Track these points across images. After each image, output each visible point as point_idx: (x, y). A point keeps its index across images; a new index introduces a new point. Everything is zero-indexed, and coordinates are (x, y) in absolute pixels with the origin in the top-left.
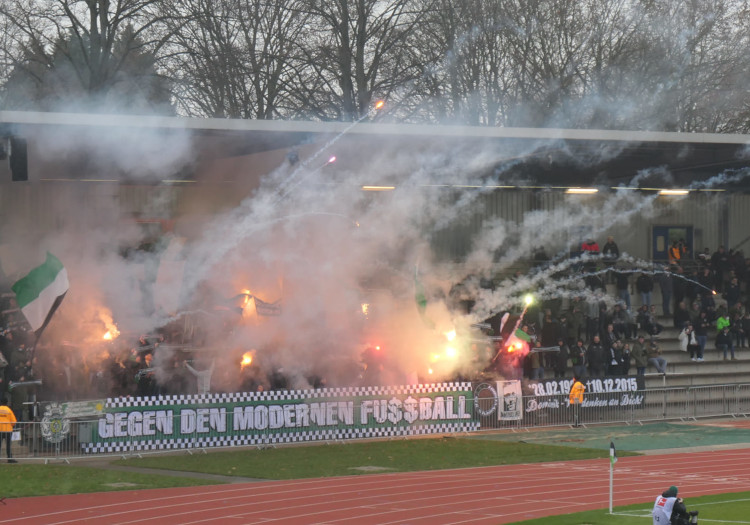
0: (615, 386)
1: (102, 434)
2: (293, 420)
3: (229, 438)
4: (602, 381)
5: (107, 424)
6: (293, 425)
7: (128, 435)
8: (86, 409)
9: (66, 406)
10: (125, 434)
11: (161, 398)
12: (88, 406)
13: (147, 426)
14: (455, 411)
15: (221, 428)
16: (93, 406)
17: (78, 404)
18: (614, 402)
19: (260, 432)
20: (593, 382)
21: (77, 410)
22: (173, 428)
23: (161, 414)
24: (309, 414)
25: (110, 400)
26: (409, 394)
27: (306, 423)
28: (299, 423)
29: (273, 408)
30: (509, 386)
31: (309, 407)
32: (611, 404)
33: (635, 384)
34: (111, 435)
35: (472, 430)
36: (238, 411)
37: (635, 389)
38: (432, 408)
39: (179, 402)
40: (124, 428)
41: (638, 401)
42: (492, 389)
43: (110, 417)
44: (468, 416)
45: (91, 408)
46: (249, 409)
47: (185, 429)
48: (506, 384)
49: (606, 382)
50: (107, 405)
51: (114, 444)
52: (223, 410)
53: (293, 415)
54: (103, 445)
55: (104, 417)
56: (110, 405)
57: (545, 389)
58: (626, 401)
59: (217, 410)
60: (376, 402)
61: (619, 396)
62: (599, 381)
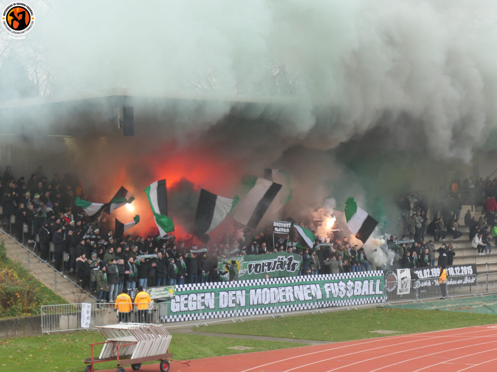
0: (461, 271)
1: (174, 310)
2: (284, 297)
3: (247, 310)
4: (454, 268)
5: (176, 303)
6: (284, 300)
7: (188, 310)
8: (164, 292)
9: (151, 291)
10: (186, 309)
11: (207, 284)
12: (165, 290)
13: (199, 304)
14: (374, 290)
15: (243, 304)
16: (168, 290)
17: (158, 289)
18: (460, 282)
19: (265, 306)
20: (449, 269)
21: (158, 293)
22: (215, 305)
23: (207, 295)
24: (293, 293)
25: (177, 286)
26: (349, 279)
27: (292, 300)
28: (288, 299)
29: (272, 290)
30: (403, 273)
31: (293, 289)
32: (458, 283)
33: (471, 270)
34: (179, 310)
35: (384, 301)
36: (252, 291)
37: (471, 273)
38: (362, 287)
39: (218, 287)
40: (186, 305)
41: (473, 281)
42: (395, 275)
43: (177, 297)
44: (381, 292)
45: (166, 292)
46: (259, 291)
47: (222, 305)
48: (402, 271)
49: (456, 269)
50: (176, 290)
51: (180, 316)
52: (244, 292)
53: (284, 294)
54: (173, 317)
55: (174, 298)
56: (177, 289)
57: (423, 274)
58: (467, 281)
59: (240, 291)
60: (332, 284)
61: (462, 278)
62: (452, 268)
